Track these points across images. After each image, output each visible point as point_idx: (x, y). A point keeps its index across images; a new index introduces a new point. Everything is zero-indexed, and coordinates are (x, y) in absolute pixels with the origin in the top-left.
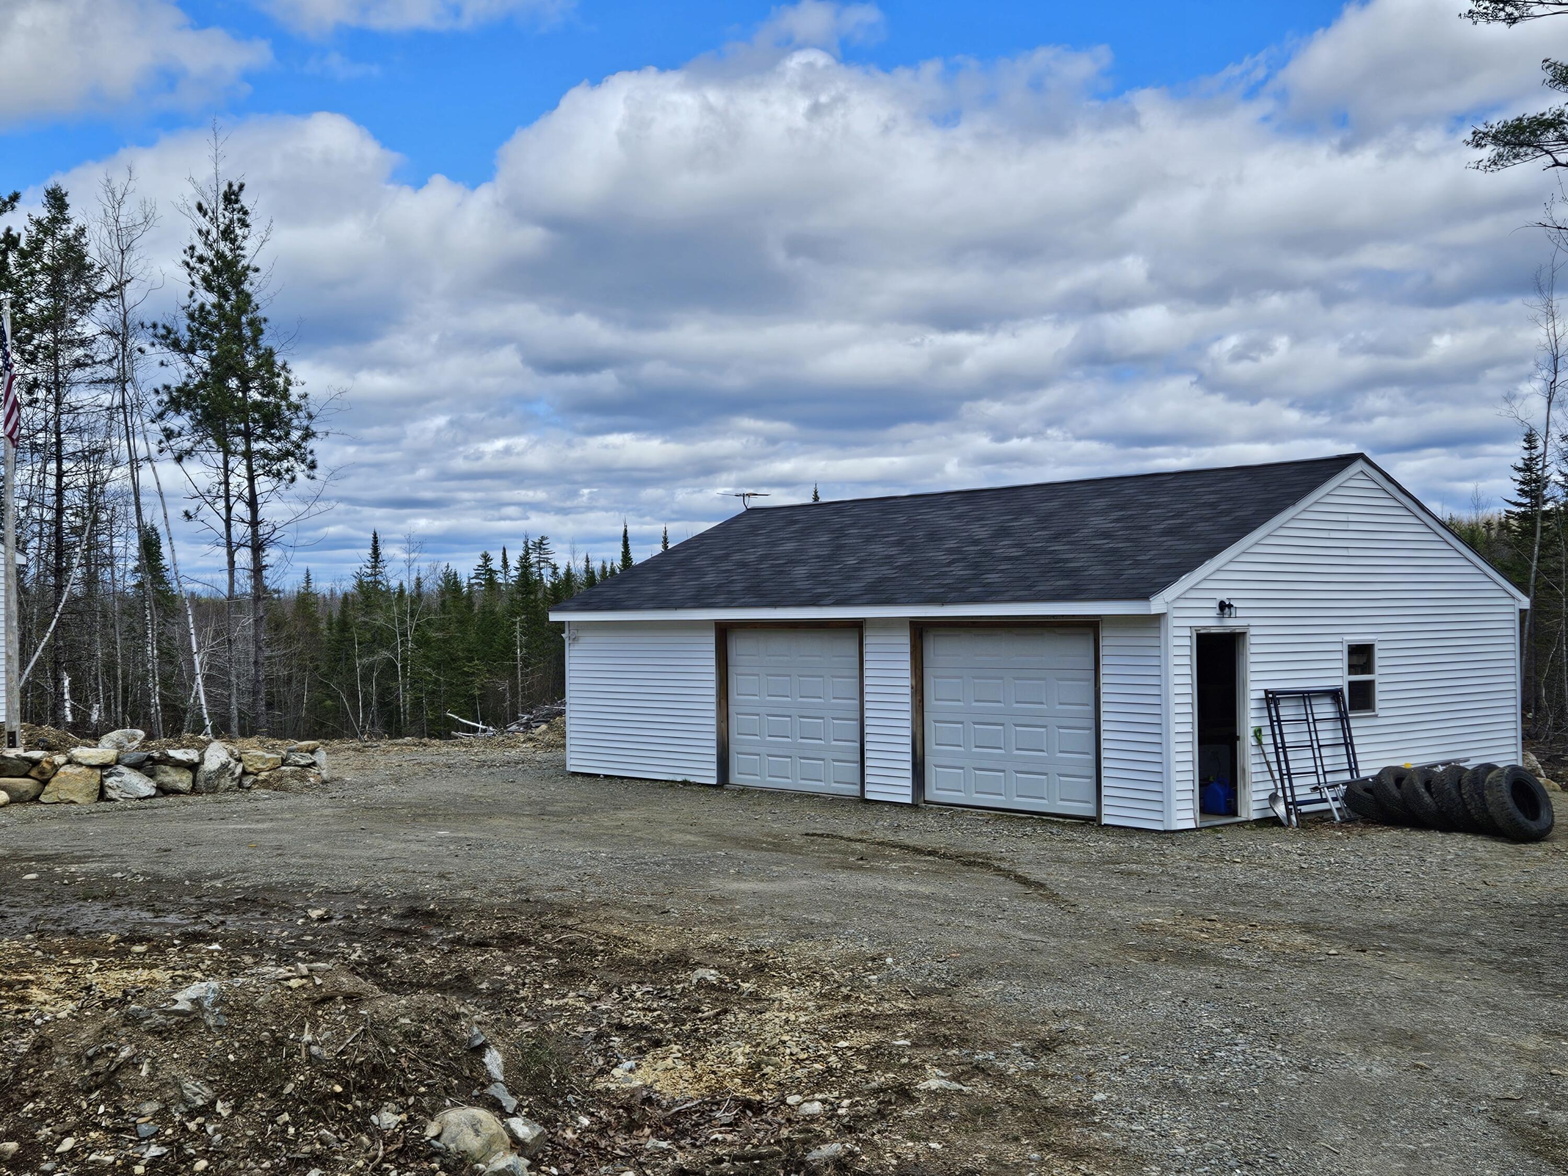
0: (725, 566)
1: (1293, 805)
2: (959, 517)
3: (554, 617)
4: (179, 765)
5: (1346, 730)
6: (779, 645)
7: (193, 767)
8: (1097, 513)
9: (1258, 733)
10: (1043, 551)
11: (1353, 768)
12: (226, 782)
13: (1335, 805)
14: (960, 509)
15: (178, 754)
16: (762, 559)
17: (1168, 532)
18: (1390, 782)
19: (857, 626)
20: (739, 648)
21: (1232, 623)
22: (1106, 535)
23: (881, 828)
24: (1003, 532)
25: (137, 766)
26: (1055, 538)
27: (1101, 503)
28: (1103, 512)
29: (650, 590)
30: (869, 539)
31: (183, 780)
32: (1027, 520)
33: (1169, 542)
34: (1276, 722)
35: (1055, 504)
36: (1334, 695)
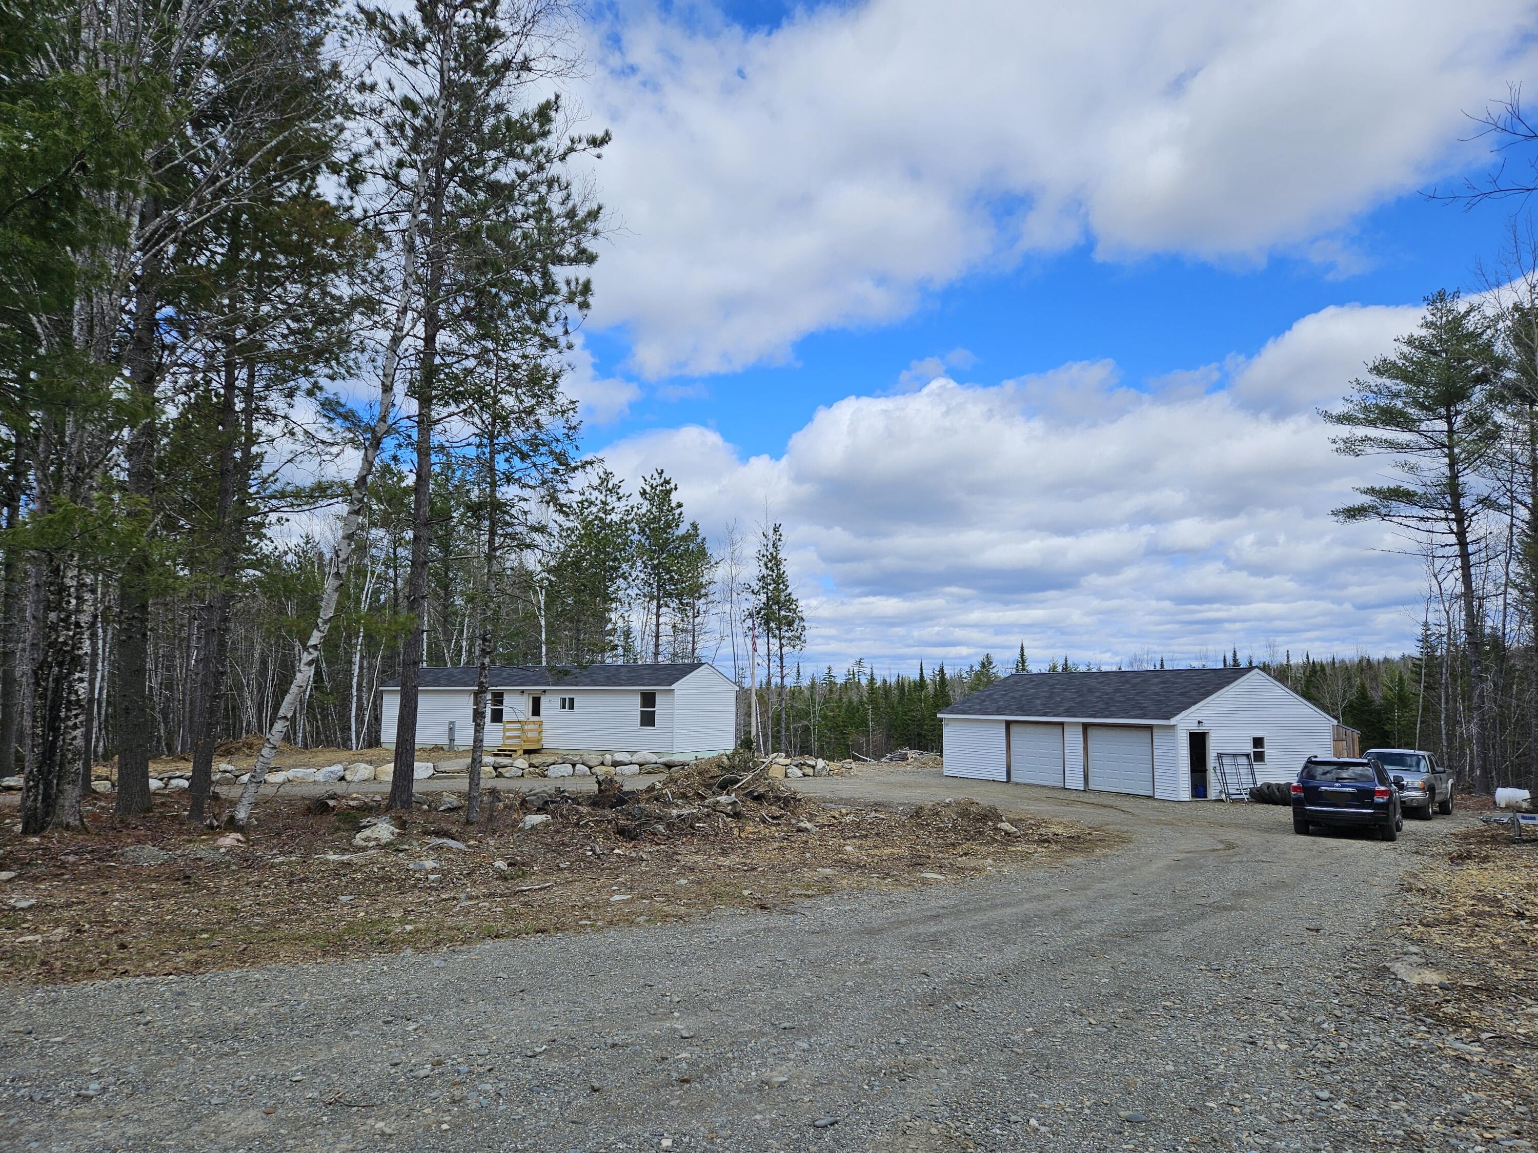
0: (1006, 698)
1: (1228, 795)
2: (1100, 683)
3: (939, 716)
4: (809, 766)
5: (1252, 769)
6: (1031, 729)
7: (813, 767)
8: (1154, 684)
9: (1215, 768)
10: (1132, 699)
11: (1255, 783)
12: (824, 773)
13: (1246, 797)
14: (1101, 679)
15: (809, 762)
16: (1022, 696)
17: (1181, 694)
18: (1265, 788)
19: (1062, 724)
20: (1014, 729)
21: (1202, 729)
22: (1157, 694)
23: (1073, 796)
24: (1117, 690)
25: (796, 766)
26: (1137, 694)
27: (1157, 680)
28: (1157, 684)
29: (978, 707)
30: (1065, 690)
31: (810, 771)
32: (1127, 686)
33: (1180, 698)
34: (1221, 764)
35: (1138, 680)
36: (1248, 756)
